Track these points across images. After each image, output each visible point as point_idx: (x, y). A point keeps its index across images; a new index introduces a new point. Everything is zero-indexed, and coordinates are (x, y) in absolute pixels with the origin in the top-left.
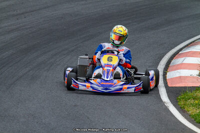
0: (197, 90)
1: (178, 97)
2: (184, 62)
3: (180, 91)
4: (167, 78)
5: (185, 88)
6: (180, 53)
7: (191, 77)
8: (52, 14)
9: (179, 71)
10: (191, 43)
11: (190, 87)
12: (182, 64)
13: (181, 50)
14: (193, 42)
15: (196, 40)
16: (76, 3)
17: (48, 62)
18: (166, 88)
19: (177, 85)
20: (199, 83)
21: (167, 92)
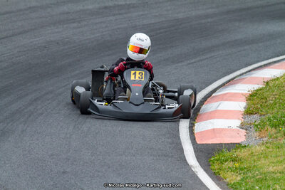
0: (238, 148)
1: (211, 158)
2: (219, 108)
3: (213, 150)
4: (195, 132)
5: (220, 145)
6: (214, 95)
7: (230, 129)
8: (31, 42)
9: (211, 121)
10: (229, 81)
11: (228, 144)
12: (216, 111)
13: (214, 91)
14: (232, 79)
15: (237, 77)
16: (65, 26)
17: (26, 111)
18: (193, 145)
19: (210, 142)
20: (240, 138)
21: (195, 152)
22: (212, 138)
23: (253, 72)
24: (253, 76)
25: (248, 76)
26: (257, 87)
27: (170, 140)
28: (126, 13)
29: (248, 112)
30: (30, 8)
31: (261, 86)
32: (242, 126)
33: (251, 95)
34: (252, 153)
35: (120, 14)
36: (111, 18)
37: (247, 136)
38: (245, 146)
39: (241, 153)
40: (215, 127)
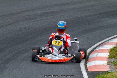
0: (106, 73)
2: (97, 56)
3: (96, 74)
4: (88, 66)
5: (99, 72)
6: (95, 50)
7: (102, 65)
9: (94, 61)
10: (101, 44)
11: (102, 71)
12: (96, 57)
13: (95, 48)
14: (103, 43)
15: (105, 42)
16: (28, 21)
18: (87, 72)
19: (94, 71)
20: (107, 69)
21: (88, 75)
22: (95, 69)
23: (111, 40)
24: (112, 41)
25: (109, 42)
26: (113, 46)
27: (77, 70)
28: (55, 15)
29: (110, 57)
30: (13, 13)
31: (115, 46)
32: (108, 64)
33: (111, 50)
34: (113, 75)
35: (52, 15)
36: (48, 17)
37: (110, 68)
38: (110, 72)
39: (108, 75)
40: (96, 64)
